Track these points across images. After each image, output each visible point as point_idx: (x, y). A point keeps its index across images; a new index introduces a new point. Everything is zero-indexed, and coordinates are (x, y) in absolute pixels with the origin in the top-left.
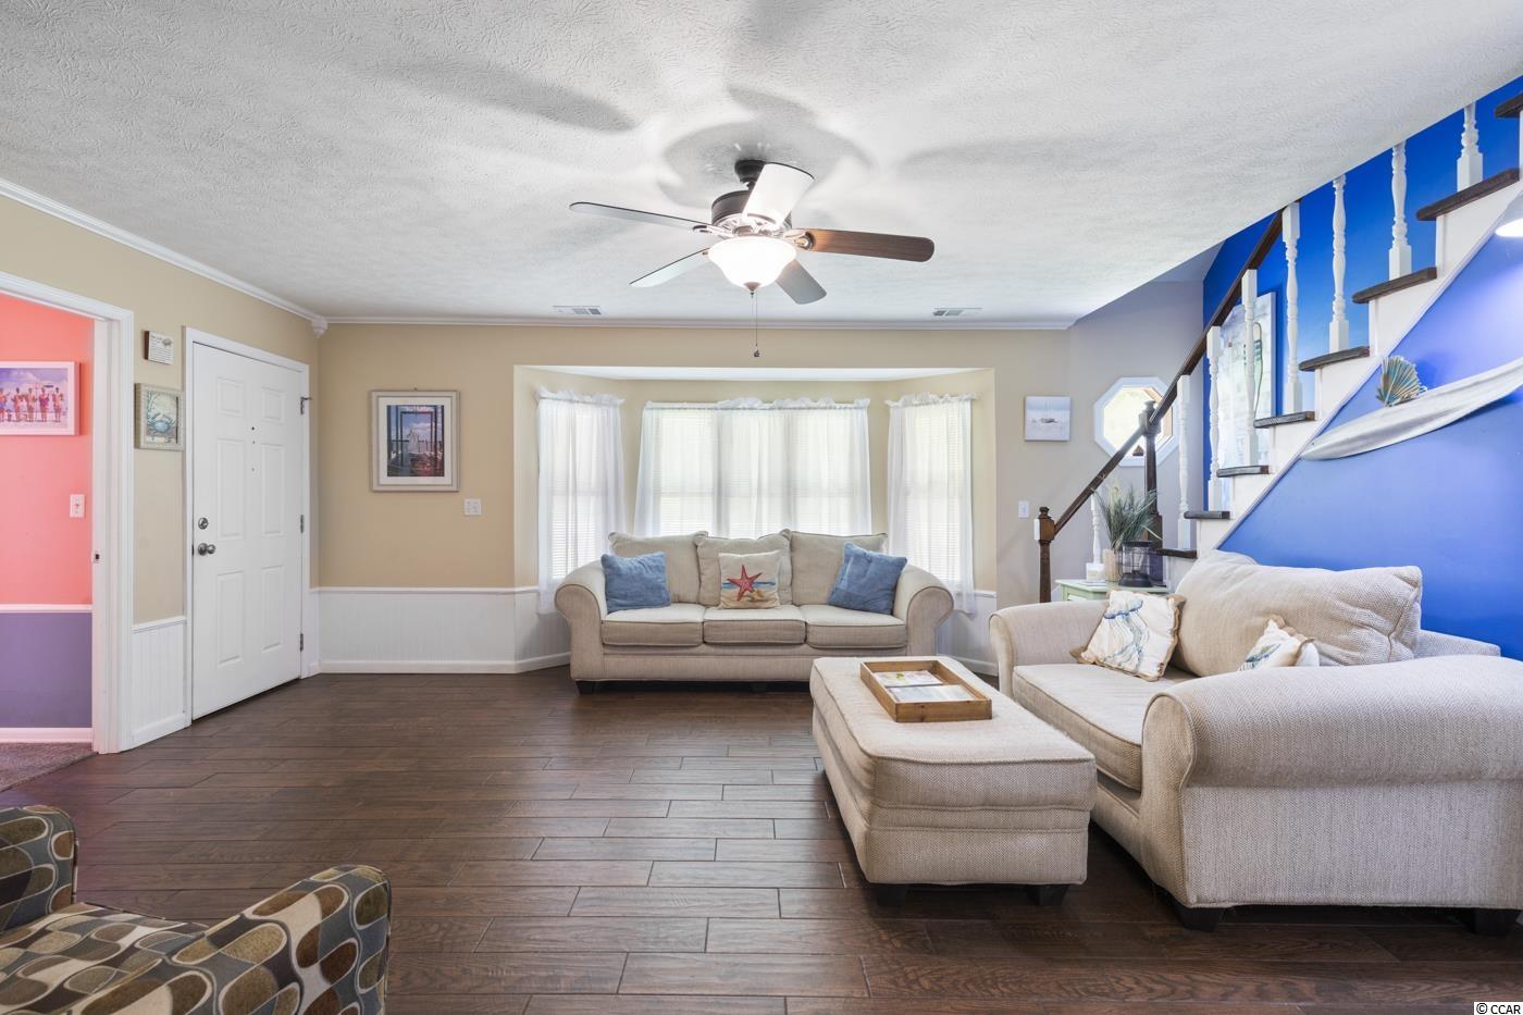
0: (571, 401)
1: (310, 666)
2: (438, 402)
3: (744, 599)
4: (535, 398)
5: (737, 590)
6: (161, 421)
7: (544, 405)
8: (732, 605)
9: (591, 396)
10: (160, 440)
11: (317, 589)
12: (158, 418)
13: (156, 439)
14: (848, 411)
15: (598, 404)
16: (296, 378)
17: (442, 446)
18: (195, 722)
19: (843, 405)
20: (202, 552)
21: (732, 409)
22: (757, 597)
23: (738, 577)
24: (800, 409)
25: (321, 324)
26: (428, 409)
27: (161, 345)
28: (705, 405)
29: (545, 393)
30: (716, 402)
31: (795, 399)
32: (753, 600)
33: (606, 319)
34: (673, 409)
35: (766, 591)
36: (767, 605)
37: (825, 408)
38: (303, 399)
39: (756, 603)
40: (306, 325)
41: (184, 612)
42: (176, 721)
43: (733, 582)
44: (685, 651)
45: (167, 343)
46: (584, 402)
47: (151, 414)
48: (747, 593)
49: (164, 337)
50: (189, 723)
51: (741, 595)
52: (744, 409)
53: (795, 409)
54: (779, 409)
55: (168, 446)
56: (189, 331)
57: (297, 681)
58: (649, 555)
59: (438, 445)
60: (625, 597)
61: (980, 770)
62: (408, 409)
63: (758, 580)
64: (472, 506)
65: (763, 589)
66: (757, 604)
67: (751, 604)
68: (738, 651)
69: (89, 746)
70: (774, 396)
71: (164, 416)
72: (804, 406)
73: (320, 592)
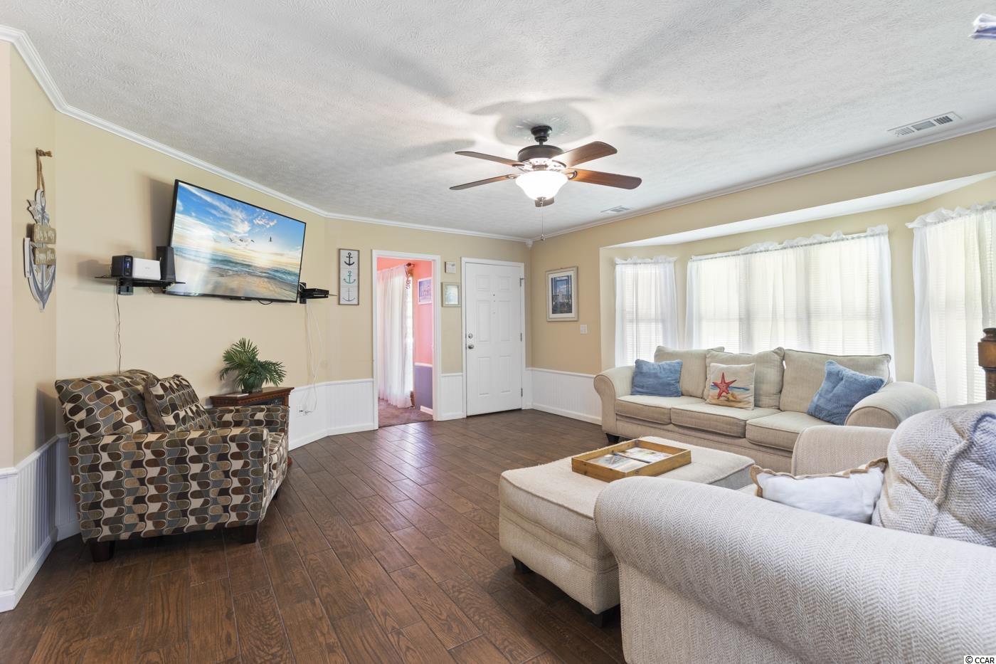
0: (635, 264)
1: (526, 404)
2: (568, 274)
3: (722, 399)
4: (613, 265)
5: (717, 391)
7: (618, 268)
8: (714, 401)
9: (652, 259)
11: (530, 368)
12: (450, 295)
14: (863, 240)
15: (656, 263)
16: (519, 269)
17: (571, 297)
18: (468, 417)
19: (855, 236)
20: (470, 348)
21: (751, 253)
22: (731, 398)
23: (719, 381)
24: (811, 245)
25: (530, 243)
26: (565, 278)
27: (450, 266)
28: (730, 253)
29: (618, 260)
30: (738, 250)
31: (809, 237)
32: (728, 400)
33: (635, 212)
34: (708, 259)
35: (740, 395)
36: (740, 405)
37: (837, 241)
38: (521, 279)
39: (730, 403)
40: (524, 244)
41: (462, 372)
42: (460, 414)
43: (716, 385)
44: (659, 426)
45: (453, 265)
46: (645, 263)
47: (447, 294)
48: (724, 394)
49: (452, 263)
50: (465, 417)
51: (720, 395)
52: (761, 252)
53: (806, 245)
54: (792, 247)
56: (463, 259)
57: (520, 410)
58: (668, 362)
59: (569, 297)
60: (642, 387)
61: (535, 499)
62: (558, 279)
63: (732, 385)
64: (584, 328)
65: (736, 392)
66: (732, 404)
67: (726, 403)
68: (693, 433)
69: (432, 416)
70: (786, 237)
71: (453, 293)
72: (815, 241)
73: (532, 370)
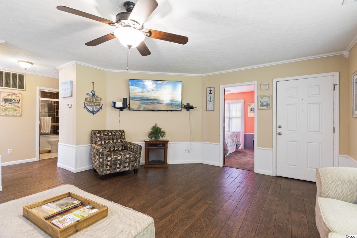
6: (265, 103)
10: (265, 107)
11: (345, 156)
12: (264, 102)
13: (264, 107)
18: (277, 176)
20: (279, 134)
25: (346, 53)
27: (264, 86)
38: (335, 85)
40: (341, 56)
41: (272, 148)
42: (270, 173)
47: (262, 102)
49: (265, 84)
50: (275, 176)
55: (267, 108)
56: (274, 80)
71: (266, 102)
